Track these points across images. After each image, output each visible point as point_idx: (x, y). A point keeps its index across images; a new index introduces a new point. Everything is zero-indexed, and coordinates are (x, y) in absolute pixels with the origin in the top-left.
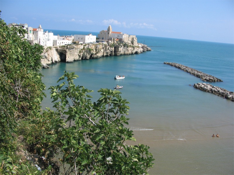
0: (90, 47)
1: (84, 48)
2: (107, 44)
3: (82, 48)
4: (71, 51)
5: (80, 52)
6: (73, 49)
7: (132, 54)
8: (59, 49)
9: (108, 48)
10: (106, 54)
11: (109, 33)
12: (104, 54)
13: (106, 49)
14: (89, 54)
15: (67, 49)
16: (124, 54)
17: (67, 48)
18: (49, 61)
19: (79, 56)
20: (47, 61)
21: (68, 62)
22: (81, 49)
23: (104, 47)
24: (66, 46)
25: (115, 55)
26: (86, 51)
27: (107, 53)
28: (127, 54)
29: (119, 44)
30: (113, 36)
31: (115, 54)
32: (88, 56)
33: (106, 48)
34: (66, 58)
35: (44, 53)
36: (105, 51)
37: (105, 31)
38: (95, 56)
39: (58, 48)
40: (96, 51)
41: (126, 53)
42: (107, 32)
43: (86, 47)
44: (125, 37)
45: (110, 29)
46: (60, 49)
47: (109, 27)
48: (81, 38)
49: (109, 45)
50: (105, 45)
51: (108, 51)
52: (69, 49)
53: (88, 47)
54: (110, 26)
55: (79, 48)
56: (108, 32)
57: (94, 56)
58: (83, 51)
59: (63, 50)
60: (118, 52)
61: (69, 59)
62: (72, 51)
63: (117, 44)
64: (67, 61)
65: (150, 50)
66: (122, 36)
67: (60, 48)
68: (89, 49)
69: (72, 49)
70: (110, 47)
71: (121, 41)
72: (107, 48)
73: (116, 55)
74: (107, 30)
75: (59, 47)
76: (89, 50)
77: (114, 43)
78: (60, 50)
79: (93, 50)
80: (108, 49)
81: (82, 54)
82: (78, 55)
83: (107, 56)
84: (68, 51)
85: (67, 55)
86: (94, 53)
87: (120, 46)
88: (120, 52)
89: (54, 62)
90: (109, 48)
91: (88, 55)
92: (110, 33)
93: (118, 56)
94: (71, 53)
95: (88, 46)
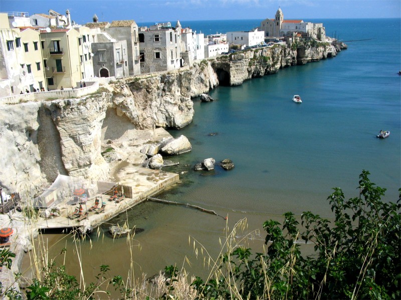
0: (264, 54)
1: (255, 56)
2: (287, 45)
3: (252, 57)
4: (238, 64)
5: (250, 65)
6: (241, 60)
7: (324, 58)
8: (217, 62)
9: (289, 52)
10: (285, 64)
11: (278, 24)
12: (283, 63)
13: (285, 54)
14: (263, 67)
15: (231, 62)
16: (312, 59)
17: (231, 60)
18: (206, 86)
19: (249, 72)
20: (204, 87)
21: (234, 86)
22: (251, 59)
23: (281, 51)
24: (228, 55)
25: (298, 63)
26: (258, 62)
27: (287, 62)
28: (317, 59)
29: (305, 43)
30: (287, 28)
31: (298, 61)
32: (263, 71)
33: (285, 51)
34: (231, 79)
35: (200, 74)
36: (283, 58)
37: (271, 20)
38: (272, 69)
39: (216, 60)
40: (273, 60)
41: (315, 58)
42: (274, 21)
43: (257, 54)
44: (310, 28)
45: (280, 15)
46: (219, 62)
47: (278, 12)
48: (240, 38)
49: (289, 46)
50: (282, 47)
51: (289, 57)
52: (234, 61)
53: (262, 54)
54: (280, 10)
55: (248, 58)
56: (278, 21)
57: (270, 69)
58: (254, 63)
59: (224, 64)
60: (303, 57)
61: (235, 80)
62: (240, 64)
63: (302, 44)
64: (232, 83)
65: (345, 48)
66: (304, 27)
67: (218, 60)
68: (264, 57)
69: (239, 60)
70: (292, 50)
71: (305, 36)
72: (287, 52)
73: (300, 63)
74: (274, 18)
75: (217, 58)
76: (264, 60)
77: (296, 42)
78: (218, 64)
79: (270, 59)
80: (289, 54)
81: (253, 67)
82: (248, 70)
83: (287, 66)
84: (232, 66)
85: (231, 73)
86: (271, 63)
87: (307, 46)
88: (307, 57)
89: (212, 87)
90: (291, 52)
91: (262, 69)
92: (281, 22)
93: (304, 64)
94: (238, 68)
95: (260, 51)
